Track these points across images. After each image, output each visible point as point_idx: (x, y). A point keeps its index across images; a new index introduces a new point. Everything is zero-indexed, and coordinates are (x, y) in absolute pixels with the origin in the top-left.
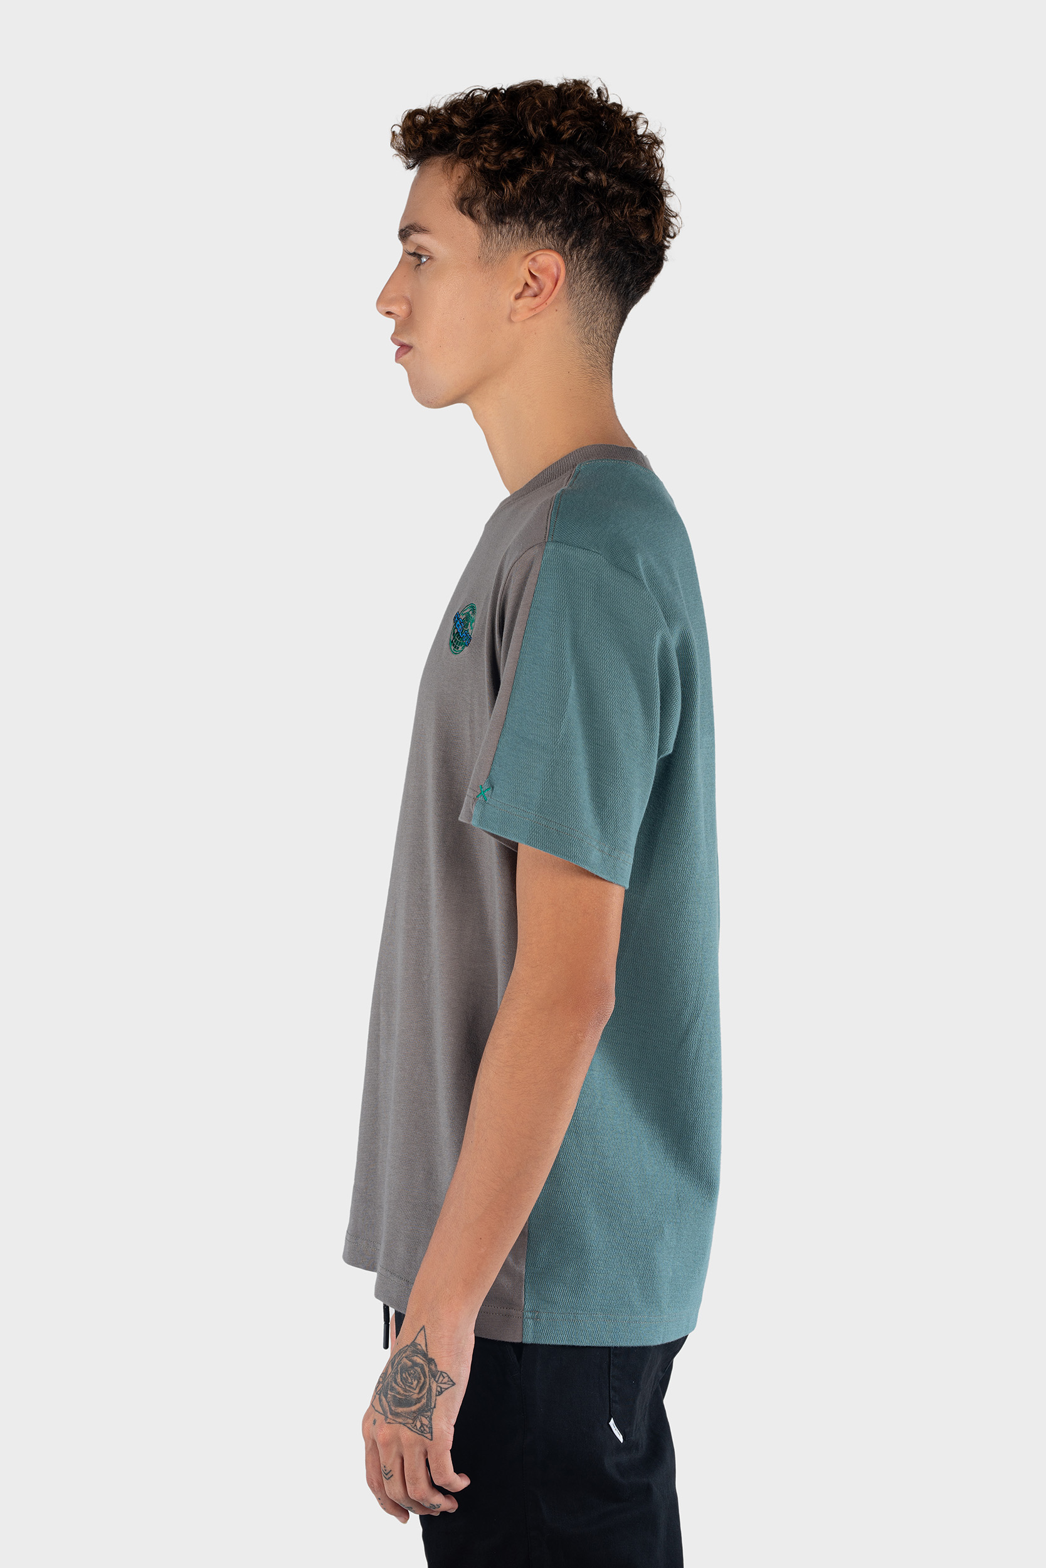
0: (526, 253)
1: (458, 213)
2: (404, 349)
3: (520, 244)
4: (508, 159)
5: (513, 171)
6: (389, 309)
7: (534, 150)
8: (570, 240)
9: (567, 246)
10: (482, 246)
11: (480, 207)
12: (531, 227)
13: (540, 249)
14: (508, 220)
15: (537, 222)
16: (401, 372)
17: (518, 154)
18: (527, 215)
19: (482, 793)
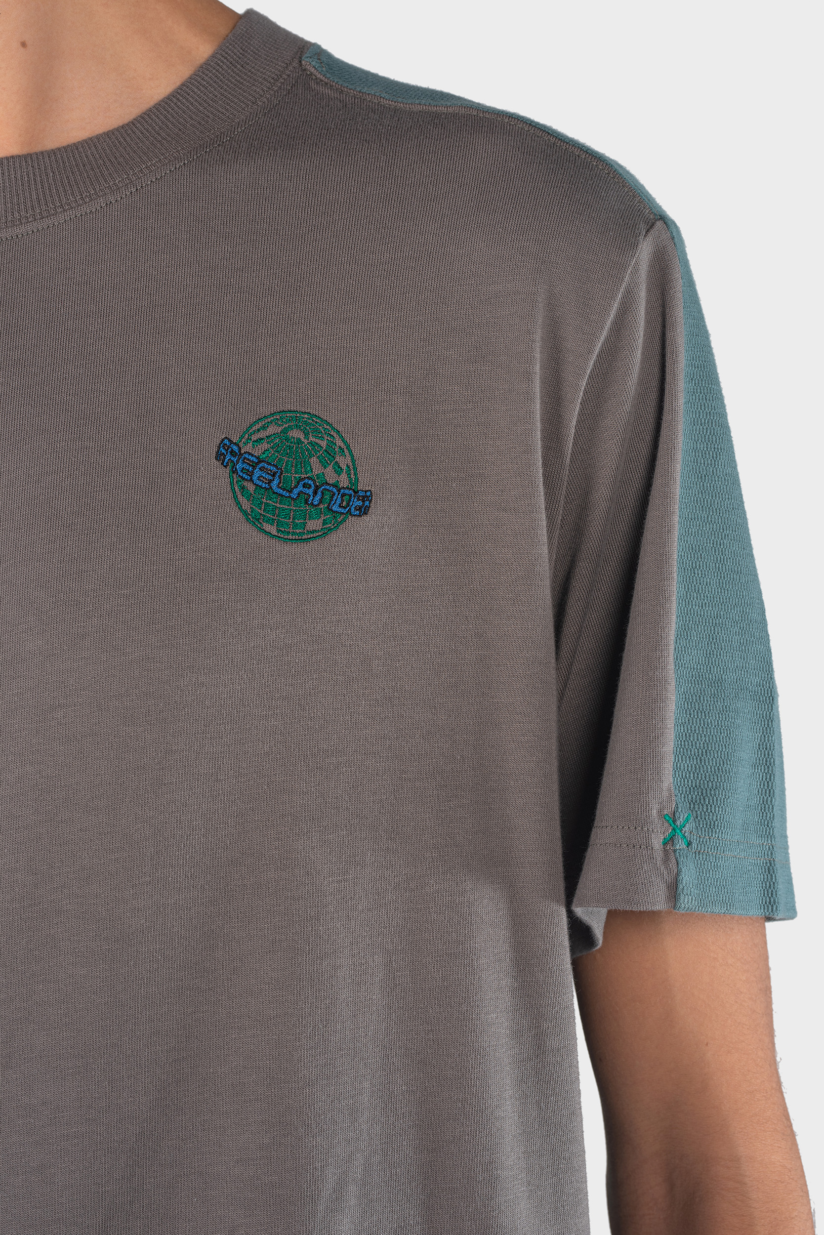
19: (678, 831)
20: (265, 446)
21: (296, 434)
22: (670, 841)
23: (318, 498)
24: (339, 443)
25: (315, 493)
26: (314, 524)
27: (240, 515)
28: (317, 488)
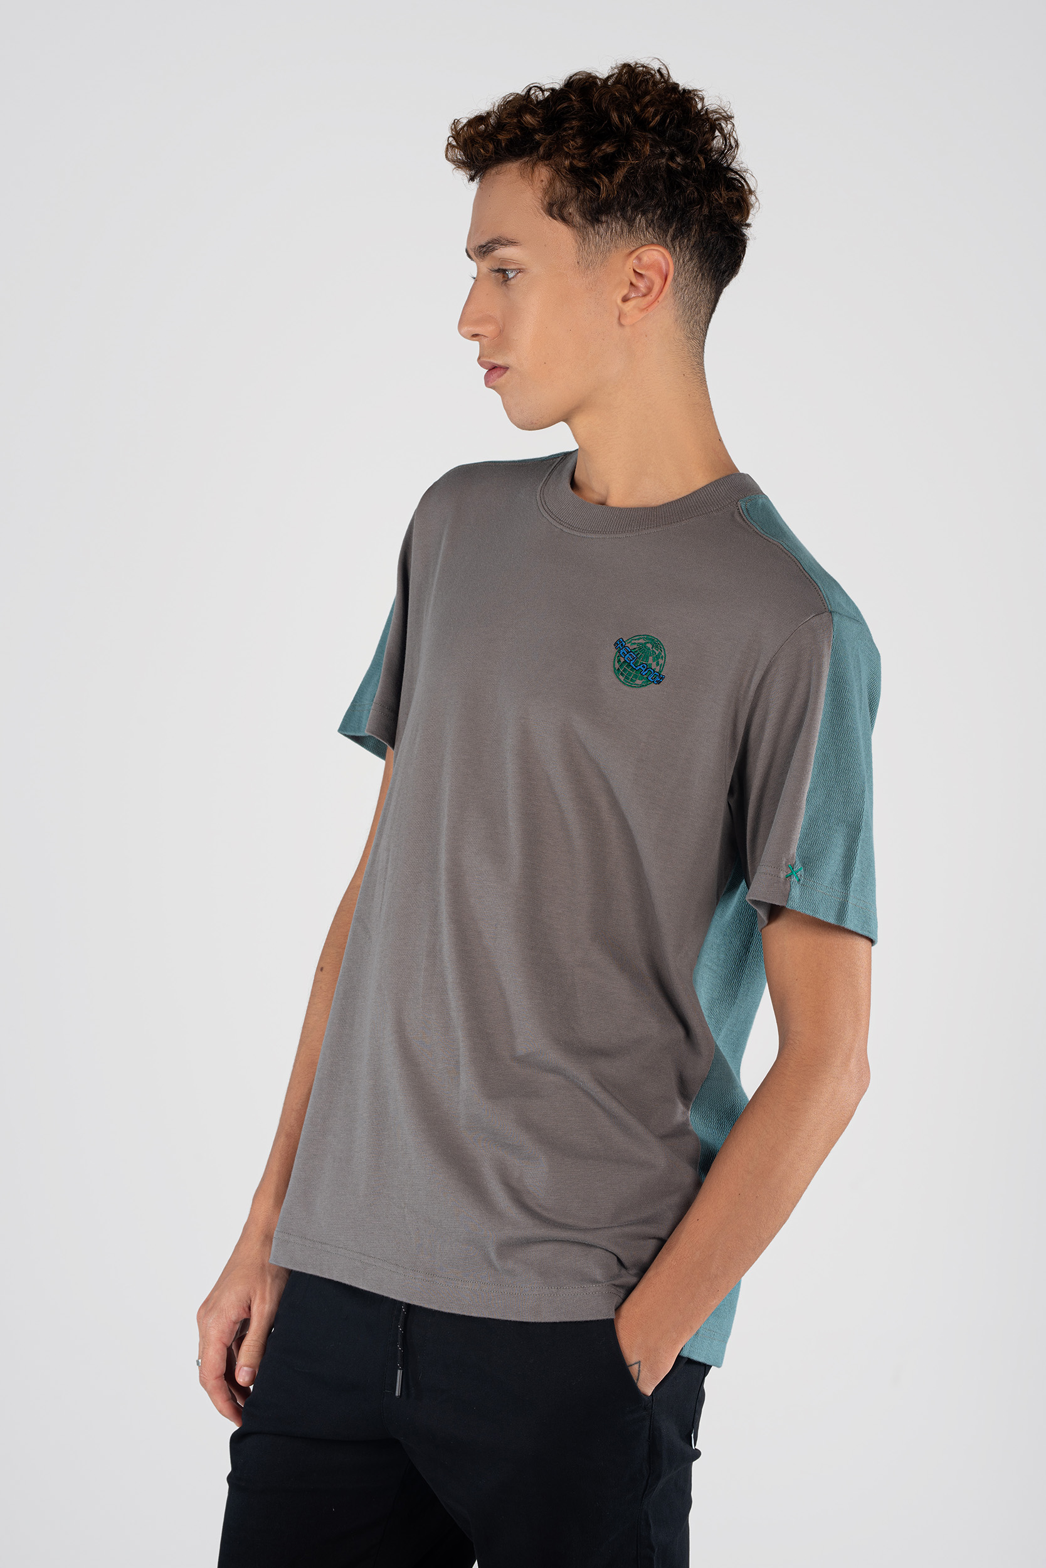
0: (629, 251)
1: (548, 219)
2: (494, 371)
3: (621, 243)
4: (600, 154)
5: (609, 166)
6: (477, 330)
7: (625, 142)
8: (671, 231)
9: (669, 239)
10: (579, 250)
11: (571, 209)
12: (631, 222)
13: (643, 246)
14: (604, 218)
15: (637, 215)
16: (494, 396)
17: (608, 148)
18: (623, 210)
19: (794, 873)
20: (635, 646)
21: (649, 646)
22: (789, 877)
23: (645, 673)
24: (663, 654)
25: (645, 670)
26: (639, 682)
27: (613, 669)
28: (647, 668)
